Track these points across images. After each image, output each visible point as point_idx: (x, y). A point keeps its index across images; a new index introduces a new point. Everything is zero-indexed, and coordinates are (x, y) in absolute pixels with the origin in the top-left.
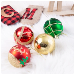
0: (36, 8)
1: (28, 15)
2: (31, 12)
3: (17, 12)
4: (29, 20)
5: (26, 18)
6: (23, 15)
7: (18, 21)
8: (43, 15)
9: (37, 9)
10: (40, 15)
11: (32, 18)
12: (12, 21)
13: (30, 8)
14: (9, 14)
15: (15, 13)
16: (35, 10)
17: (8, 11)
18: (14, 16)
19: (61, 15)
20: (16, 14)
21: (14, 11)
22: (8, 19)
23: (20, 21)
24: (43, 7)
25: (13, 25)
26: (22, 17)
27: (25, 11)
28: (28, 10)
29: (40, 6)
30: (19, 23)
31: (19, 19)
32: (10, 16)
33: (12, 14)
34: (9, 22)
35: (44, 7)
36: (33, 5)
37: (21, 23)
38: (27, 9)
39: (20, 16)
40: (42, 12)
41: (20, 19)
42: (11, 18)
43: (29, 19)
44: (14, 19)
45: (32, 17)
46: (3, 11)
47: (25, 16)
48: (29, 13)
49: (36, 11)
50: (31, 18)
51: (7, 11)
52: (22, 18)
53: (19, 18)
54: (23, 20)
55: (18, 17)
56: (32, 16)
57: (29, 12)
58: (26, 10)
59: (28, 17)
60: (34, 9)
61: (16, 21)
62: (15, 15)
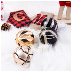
0: (46, 15)
1: (37, 20)
2: (41, 18)
3: (28, 17)
4: (37, 25)
6: (33, 20)
12: (21, 24)
13: (41, 14)
14: (21, 18)
18: (24, 20)
20: (26, 19)
21: (26, 16)
22: (18, 23)
24: (53, 14)
27: (36, 17)
28: (39, 15)
29: (50, 13)
31: (28, 23)
34: (19, 25)
36: (44, 12)
38: (38, 15)
42: (21, 22)
44: (23, 23)
46: (16, 15)
50: (39, 23)
51: (20, 15)
52: (31, 22)
55: (28, 21)
56: (41, 21)
57: (39, 18)
59: (37, 22)
60: (44, 15)
61: (25, 25)
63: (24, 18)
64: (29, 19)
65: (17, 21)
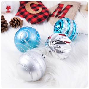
0: (71, 5)
1: (60, 12)
2: (64, 9)
3: (46, 8)
5: (56, 16)
6: (53, 13)
7: (46, 20)
8: (78, 14)
9: (71, 6)
10: (76, 14)
11: (65, 17)
12: (38, 18)
13: (64, 4)
14: (36, 10)
15: (44, 8)
16: (70, 6)
17: (36, 6)
18: (41, 13)
20: (44, 11)
21: (43, 6)
22: (34, 16)
23: (48, 20)
24: (80, 3)
25: (39, 24)
26: (52, 14)
27: (57, 8)
28: (60, 6)
29: (76, 2)
30: (47, 22)
31: (47, 17)
32: (36, 12)
33: (39, 10)
34: (34, 20)
35: (82, 4)
37: (49, 22)
38: (59, 4)
39: (49, 13)
40: (78, 10)
41: (49, 18)
42: (37, 15)
44: (40, 16)
45: (64, 16)
46: (29, 5)
47: (55, 14)
48: (61, 10)
49: (71, 9)
50: (63, 17)
51: (34, 6)
53: (48, 16)
55: (46, 14)
56: (65, 14)
57: (62, 9)
58: (58, 6)
59: (59, 15)
60: (68, 5)
61: (43, 20)
62: (42, 12)
63: (40, 9)
64: (47, 11)
65: (31, 14)
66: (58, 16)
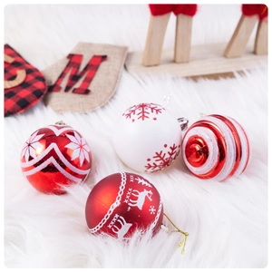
0: (103, 54)
1: (75, 78)
2: (86, 69)
3: (37, 70)
5: (67, 89)
6: (58, 81)
7: (39, 102)
8: (126, 77)
9: (104, 58)
10: (118, 78)
11: (89, 88)
12: (18, 99)
13: (82, 53)
14: (8, 77)
15: (31, 71)
16: (99, 59)
17: (6, 66)
18: (24, 85)
19: (187, 78)
20: (31, 77)
21: (27, 65)
23: (46, 102)
24: (126, 49)
25: (22, 114)
26: (55, 85)
27: (64, 66)
28: (73, 60)
29: (115, 47)
30: (44, 108)
31: (42, 94)
32: (11, 82)
33: (17, 78)
35: (130, 50)
36: (90, 45)
37: (49, 107)
38: (71, 56)
39: (46, 82)
40: (123, 67)
41: (47, 95)
42: (15, 91)
43: (79, 93)
44: (24, 93)
45: (88, 86)
47: (64, 84)
48: (77, 71)
49: (103, 66)
50: (85, 88)
52: (53, 88)
53: (44, 90)
54: (56, 98)
55: (39, 85)
56: (89, 80)
57: (78, 68)
58: (67, 61)
59: (73, 84)
60: (95, 57)
61: (33, 101)
62: (27, 80)
63: (21, 75)
64: (41, 78)
66: (72, 89)
